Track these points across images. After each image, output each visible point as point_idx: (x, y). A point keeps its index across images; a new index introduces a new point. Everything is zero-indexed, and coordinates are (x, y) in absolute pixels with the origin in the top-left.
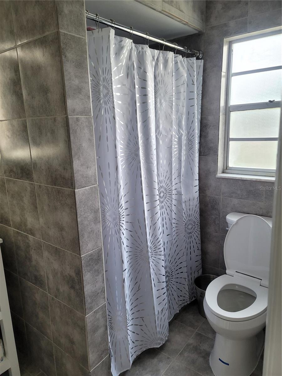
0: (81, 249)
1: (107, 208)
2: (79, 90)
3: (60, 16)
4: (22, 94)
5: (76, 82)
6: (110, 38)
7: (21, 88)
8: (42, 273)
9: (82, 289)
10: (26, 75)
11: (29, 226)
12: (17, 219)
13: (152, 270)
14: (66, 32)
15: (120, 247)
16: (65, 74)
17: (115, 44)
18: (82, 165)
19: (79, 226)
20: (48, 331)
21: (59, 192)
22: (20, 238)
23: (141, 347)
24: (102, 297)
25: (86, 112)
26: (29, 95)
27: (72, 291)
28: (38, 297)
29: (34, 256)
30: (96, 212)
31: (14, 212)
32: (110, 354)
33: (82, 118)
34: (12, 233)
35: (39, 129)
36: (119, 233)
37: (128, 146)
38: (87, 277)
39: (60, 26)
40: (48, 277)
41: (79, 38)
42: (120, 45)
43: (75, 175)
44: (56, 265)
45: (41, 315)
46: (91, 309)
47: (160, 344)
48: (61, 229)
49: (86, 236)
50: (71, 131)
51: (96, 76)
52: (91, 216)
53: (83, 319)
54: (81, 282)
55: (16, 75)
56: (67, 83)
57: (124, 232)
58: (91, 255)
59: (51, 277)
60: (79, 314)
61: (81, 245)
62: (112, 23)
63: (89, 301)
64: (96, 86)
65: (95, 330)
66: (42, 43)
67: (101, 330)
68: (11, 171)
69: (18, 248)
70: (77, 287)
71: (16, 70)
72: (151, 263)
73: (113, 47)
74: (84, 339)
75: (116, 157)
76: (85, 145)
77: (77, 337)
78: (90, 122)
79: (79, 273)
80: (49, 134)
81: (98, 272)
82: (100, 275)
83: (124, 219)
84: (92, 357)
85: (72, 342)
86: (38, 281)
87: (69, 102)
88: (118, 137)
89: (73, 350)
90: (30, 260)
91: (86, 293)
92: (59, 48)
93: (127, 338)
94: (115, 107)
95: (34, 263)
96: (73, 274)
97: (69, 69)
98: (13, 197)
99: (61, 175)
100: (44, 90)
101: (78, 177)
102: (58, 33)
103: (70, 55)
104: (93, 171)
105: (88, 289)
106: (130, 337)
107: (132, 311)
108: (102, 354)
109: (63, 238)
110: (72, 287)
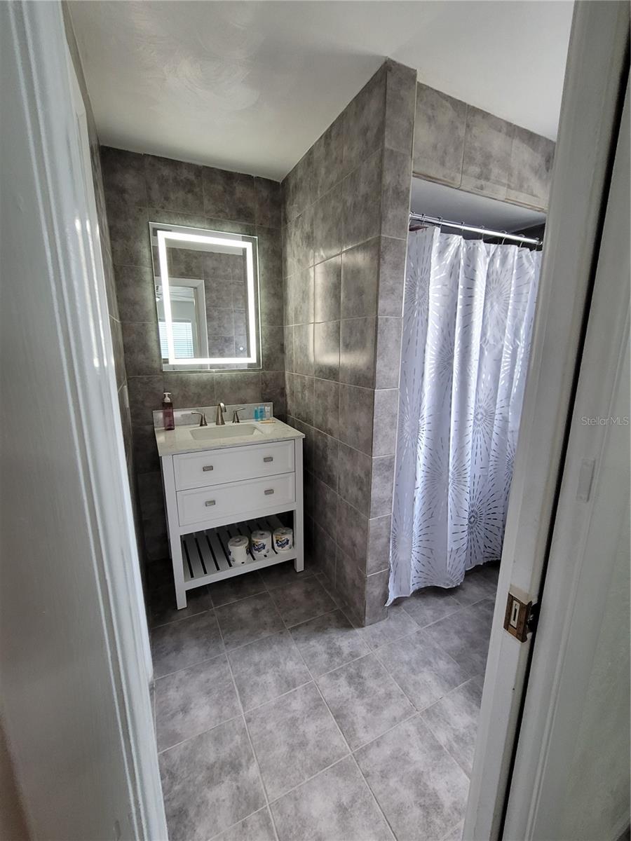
0: (373, 450)
1: (407, 417)
2: (392, 291)
3: (383, 222)
4: (340, 297)
5: (390, 283)
6: (434, 237)
7: (340, 292)
8: (335, 473)
9: (369, 491)
10: (346, 279)
11: (329, 426)
12: (320, 419)
13: (450, 500)
14: (387, 236)
15: (415, 463)
16: (381, 275)
17: (441, 243)
18: (385, 366)
19: (374, 426)
20: (334, 532)
21: (360, 391)
22: (320, 437)
23: (425, 580)
24: (389, 507)
25: (396, 313)
26: (346, 297)
27: (360, 493)
28: (328, 497)
29: (330, 457)
30: (394, 416)
31: (318, 412)
32: (389, 570)
33: (392, 318)
34: (313, 432)
35: (351, 329)
36: (416, 446)
37: (440, 353)
38: (376, 480)
39: (383, 231)
40: (339, 478)
41: (400, 240)
42: (446, 243)
43: (377, 375)
44: (348, 466)
45: (329, 515)
46: (376, 514)
47: (448, 585)
48: (358, 429)
49: (380, 438)
50: (379, 331)
51: (413, 276)
52: (388, 420)
53: (367, 522)
54: (369, 484)
55: (338, 279)
56: (381, 284)
57: (423, 447)
58: (383, 460)
59: (342, 478)
60: (363, 516)
61: (374, 446)
62: (439, 221)
63: (375, 505)
64: (412, 288)
65: (378, 537)
66: (364, 247)
67: (384, 540)
68: (321, 371)
69: (317, 447)
70: (365, 489)
71: (339, 276)
72: (450, 491)
73: (436, 245)
74: (366, 543)
75: (424, 363)
76: (391, 345)
77: (359, 539)
78: (399, 324)
79: (368, 474)
80: (358, 334)
81: (388, 479)
82: (389, 484)
83: (424, 432)
84: (371, 562)
85: (354, 545)
86: (331, 481)
87: (381, 303)
88: (429, 341)
89: (354, 552)
90: (326, 460)
91: (372, 496)
92: (379, 250)
93: (410, 562)
94: (430, 309)
95: (329, 463)
96: (363, 475)
97: (386, 271)
98: (319, 396)
99: (363, 375)
100: (360, 292)
101: (379, 378)
102: (380, 237)
103: (388, 257)
104: (396, 373)
105: (375, 493)
106: (414, 562)
107: (421, 538)
108: (381, 564)
109: (358, 438)
110: (361, 489)
